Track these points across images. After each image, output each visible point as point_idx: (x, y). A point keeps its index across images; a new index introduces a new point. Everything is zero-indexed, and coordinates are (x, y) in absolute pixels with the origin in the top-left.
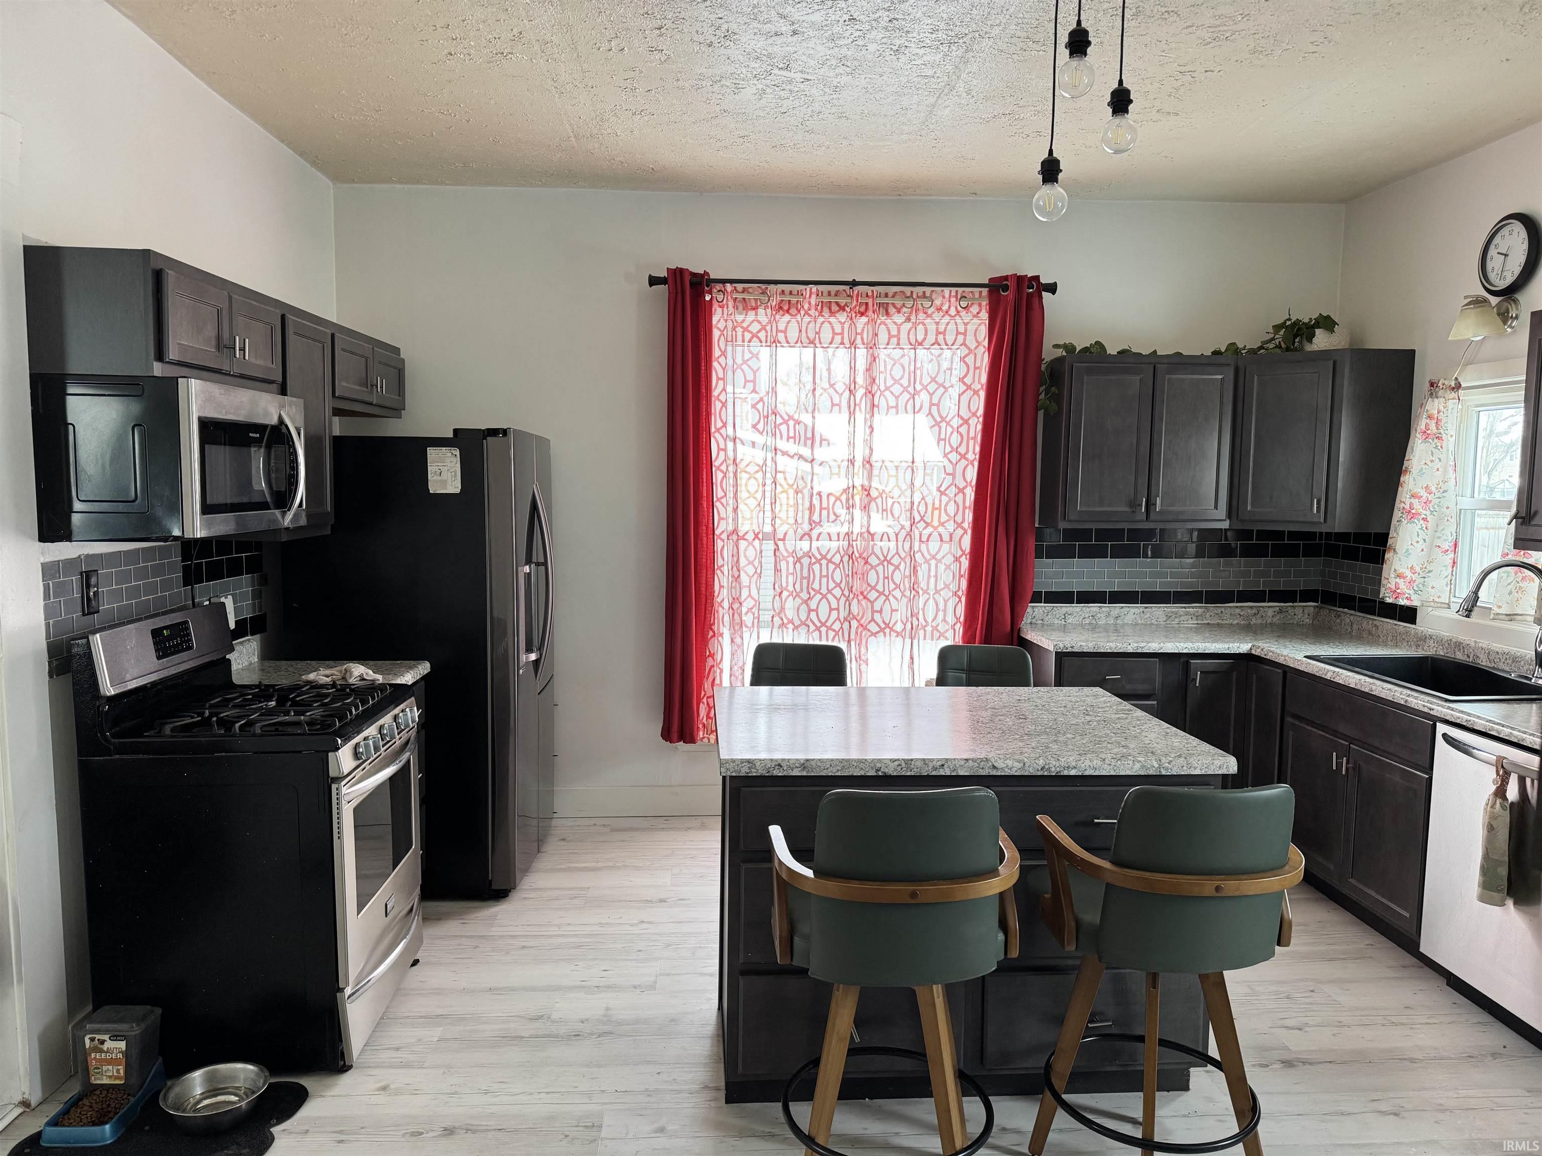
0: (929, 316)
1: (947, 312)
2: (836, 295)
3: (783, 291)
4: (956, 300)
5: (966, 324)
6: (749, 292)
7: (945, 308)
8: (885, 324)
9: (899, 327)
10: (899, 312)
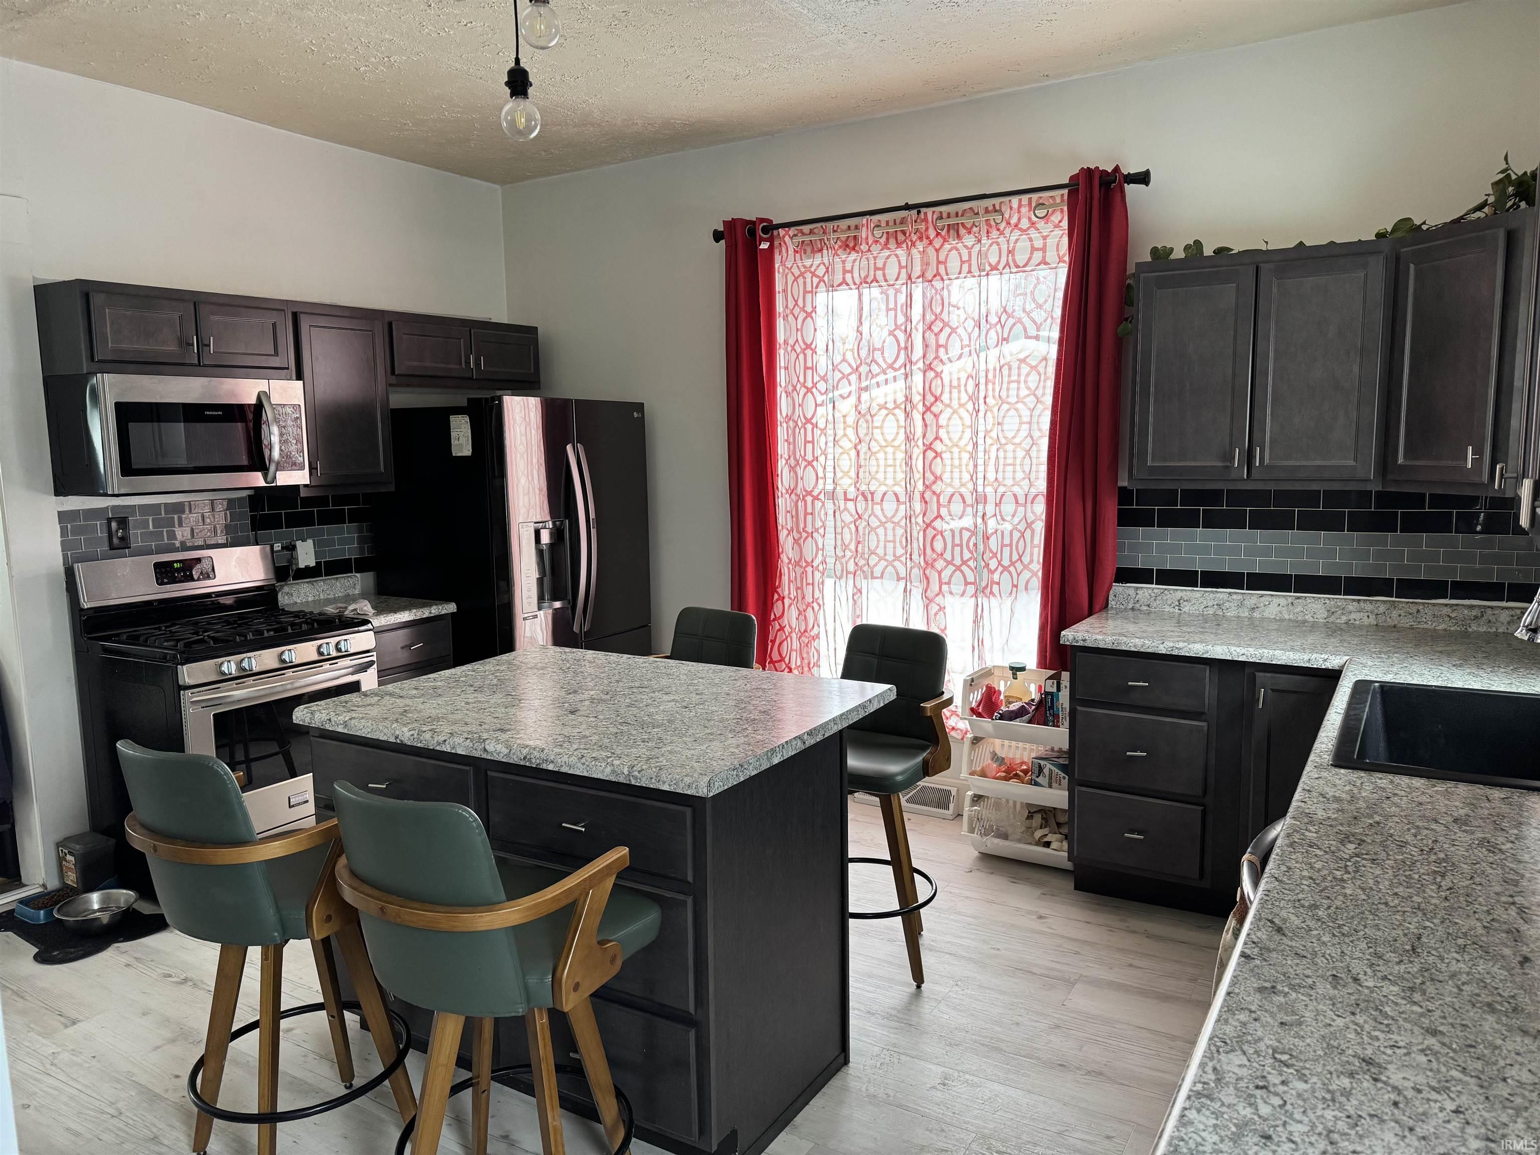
0: (1002, 233)
1: (1016, 226)
2: (901, 223)
3: (849, 227)
4: (1030, 211)
5: (1045, 238)
6: (815, 234)
7: (1014, 221)
8: (957, 249)
9: (969, 249)
10: (970, 233)
